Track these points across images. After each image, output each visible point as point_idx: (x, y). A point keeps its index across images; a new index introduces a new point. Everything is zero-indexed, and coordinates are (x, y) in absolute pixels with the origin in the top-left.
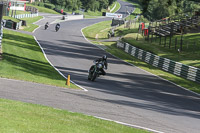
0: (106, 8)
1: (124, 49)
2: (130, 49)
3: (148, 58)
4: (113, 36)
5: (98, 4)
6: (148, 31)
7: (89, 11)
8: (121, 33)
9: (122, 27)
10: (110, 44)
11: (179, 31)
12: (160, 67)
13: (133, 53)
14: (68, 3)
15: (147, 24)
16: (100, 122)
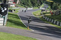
0: (40, 6)
1: (45, 18)
2: (47, 18)
4: (42, 14)
5: (37, 5)
6: (53, 13)
7: (34, 7)
8: (44, 14)
9: (45, 12)
10: (41, 17)
12: (56, 24)
13: (48, 20)
14: (28, 4)
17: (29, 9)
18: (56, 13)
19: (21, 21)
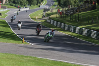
0: (40, 3)
1: (50, 23)
2: (53, 22)
3: (62, 26)
4: (44, 17)
5: (36, 2)
7: (32, 6)
8: (48, 15)
9: (49, 12)
10: (43, 21)
12: (69, 30)
13: (55, 24)
14: (21, 3)
15: (61, 10)
17: (23, 9)
19: (12, 30)
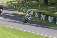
2: (14, 6)
3: (19, 9)
4: (9, 3)
6: (19, 1)
10: (8, 5)
11: (28, 1)
12: (22, 11)
16: (6, 27)
18: (22, 1)
